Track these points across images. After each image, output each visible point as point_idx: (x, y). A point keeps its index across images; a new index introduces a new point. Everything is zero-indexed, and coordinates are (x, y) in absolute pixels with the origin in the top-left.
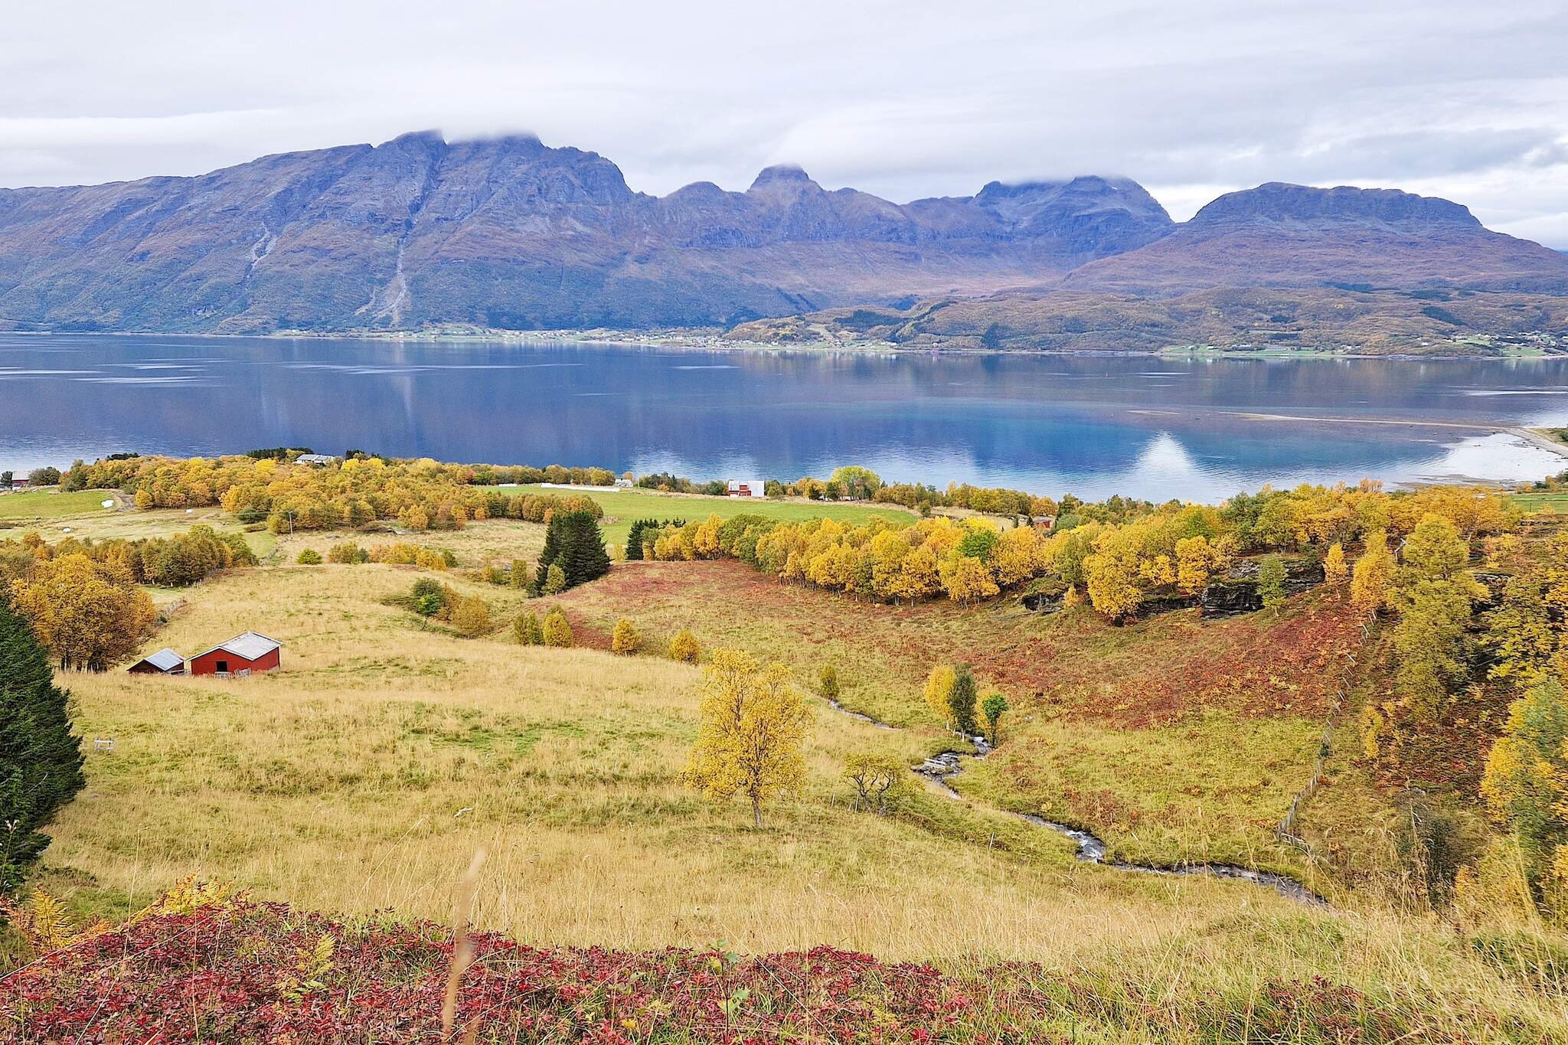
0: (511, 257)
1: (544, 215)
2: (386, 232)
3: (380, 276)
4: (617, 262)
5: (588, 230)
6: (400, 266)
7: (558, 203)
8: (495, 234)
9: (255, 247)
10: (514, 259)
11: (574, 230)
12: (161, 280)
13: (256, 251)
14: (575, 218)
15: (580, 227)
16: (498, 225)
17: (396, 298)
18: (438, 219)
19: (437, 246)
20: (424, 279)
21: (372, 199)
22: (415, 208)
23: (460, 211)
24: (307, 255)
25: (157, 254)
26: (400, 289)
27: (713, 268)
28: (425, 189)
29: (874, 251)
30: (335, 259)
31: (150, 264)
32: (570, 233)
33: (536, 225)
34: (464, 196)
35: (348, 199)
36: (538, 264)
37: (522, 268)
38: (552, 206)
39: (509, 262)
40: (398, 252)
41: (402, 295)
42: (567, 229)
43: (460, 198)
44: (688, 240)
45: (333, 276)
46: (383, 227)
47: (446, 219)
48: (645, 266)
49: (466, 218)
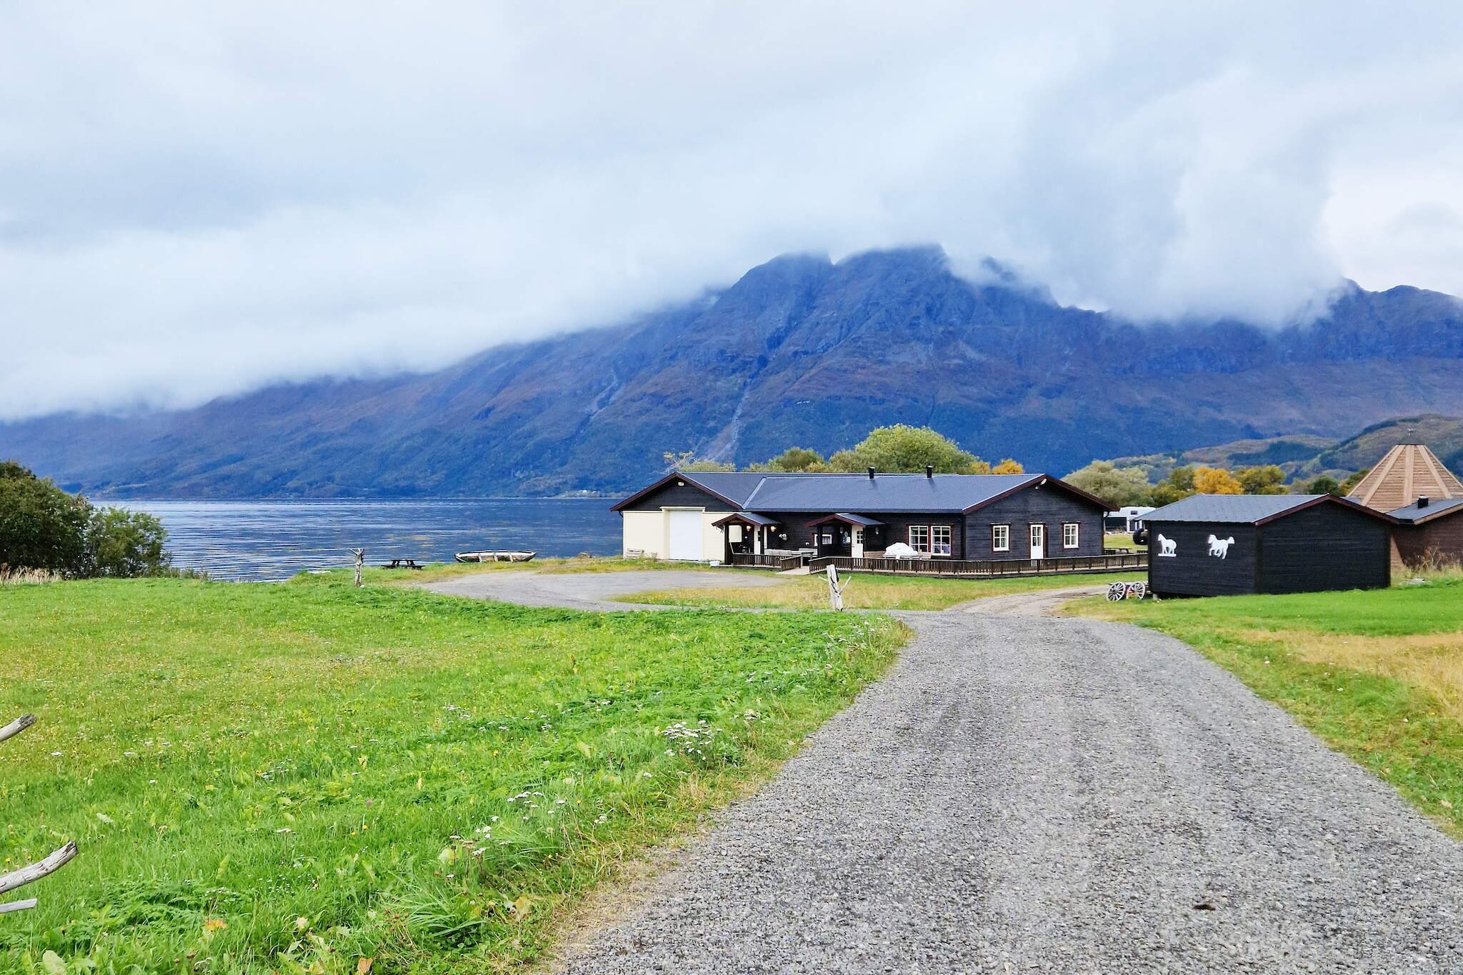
0: (867, 394)
1: (928, 341)
2: (734, 371)
3: (712, 424)
4: (1012, 397)
5: (983, 358)
6: (739, 412)
7: (951, 325)
8: (858, 367)
9: (598, 398)
10: (871, 397)
11: (963, 357)
12: (495, 438)
13: (599, 402)
14: (968, 342)
15: (972, 354)
16: (865, 356)
17: (720, 450)
18: (796, 353)
19: (786, 386)
20: (759, 425)
21: (727, 334)
22: (775, 341)
23: (823, 343)
24: (645, 403)
25: (500, 408)
26: (728, 439)
27: (1154, 401)
28: (790, 319)
29: (1435, 371)
30: (669, 406)
31: (491, 420)
32: (956, 361)
33: (914, 355)
34: (833, 323)
35: (704, 335)
36: (902, 402)
37: (880, 409)
38: (941, 329)
39: (864, 400)
40: (742, 395)
41: (729, 446)
42: (954, 357)
43: (828, 326)
44: (1127, 365)
45: (659, 427)
46: (732, 365)
47: (806, 353)
48: (1054, 402)
49: (830, 350)
